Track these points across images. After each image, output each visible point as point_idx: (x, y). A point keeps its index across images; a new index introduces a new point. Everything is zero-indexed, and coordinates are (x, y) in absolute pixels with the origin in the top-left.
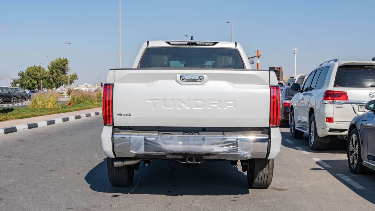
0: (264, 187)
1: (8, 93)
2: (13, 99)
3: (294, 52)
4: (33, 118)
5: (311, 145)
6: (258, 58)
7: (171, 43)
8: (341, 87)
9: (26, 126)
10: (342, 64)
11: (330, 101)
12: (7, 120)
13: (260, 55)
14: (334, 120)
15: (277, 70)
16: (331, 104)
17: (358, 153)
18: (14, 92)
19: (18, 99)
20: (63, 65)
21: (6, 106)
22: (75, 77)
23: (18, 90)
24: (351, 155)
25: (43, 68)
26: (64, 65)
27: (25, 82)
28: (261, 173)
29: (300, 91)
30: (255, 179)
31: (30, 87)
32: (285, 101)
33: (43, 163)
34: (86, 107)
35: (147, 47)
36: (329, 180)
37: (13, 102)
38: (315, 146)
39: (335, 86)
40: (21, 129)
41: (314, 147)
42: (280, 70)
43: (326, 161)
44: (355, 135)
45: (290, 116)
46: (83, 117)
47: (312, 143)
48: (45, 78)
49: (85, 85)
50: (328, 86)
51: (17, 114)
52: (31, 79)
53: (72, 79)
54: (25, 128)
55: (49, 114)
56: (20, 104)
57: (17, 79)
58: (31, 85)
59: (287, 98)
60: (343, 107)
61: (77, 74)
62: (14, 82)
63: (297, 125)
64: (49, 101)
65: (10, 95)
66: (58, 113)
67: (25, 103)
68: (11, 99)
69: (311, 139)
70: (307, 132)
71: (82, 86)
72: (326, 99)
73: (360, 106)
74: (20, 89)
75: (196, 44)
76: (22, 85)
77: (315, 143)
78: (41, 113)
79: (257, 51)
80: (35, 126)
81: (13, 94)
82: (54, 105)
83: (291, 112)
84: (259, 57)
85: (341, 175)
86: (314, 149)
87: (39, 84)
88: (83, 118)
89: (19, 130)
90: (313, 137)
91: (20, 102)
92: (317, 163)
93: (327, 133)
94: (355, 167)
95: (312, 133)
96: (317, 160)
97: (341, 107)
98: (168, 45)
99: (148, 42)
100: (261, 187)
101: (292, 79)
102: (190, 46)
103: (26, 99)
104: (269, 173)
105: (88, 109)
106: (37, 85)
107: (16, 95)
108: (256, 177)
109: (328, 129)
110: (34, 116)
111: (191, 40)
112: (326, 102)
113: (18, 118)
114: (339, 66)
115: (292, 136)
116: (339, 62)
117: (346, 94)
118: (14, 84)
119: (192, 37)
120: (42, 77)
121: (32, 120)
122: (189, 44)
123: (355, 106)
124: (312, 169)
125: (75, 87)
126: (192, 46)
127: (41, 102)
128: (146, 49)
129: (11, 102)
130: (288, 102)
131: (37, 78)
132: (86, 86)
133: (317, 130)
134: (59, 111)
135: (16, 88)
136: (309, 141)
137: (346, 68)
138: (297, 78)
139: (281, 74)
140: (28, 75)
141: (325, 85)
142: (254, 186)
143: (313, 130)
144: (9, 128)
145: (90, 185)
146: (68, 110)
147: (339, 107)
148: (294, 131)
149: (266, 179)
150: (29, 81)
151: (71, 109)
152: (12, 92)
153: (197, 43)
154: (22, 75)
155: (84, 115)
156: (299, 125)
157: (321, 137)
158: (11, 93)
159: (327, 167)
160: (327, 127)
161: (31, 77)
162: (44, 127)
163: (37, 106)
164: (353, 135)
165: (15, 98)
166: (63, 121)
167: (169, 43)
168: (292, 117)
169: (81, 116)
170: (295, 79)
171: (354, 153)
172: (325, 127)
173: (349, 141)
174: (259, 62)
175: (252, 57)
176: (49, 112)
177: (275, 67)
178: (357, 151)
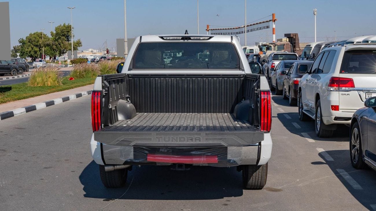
0: (258, 188)
1: (7, 65)
2: (13, 71)
3: (314, 13)
4: (32, 99)
5: (317, 132)
6: (273, 23)
7: (165, 38)
8: (347, 73)
9: (24, 110)
10: (349, 49)
11: (336, 88)
12: (4, 103)
13: (275, 19)
14: (340, 108)
15: (293, 37)
16: (336, 91)
17: (359, 148)
18: (14, 64)
19: (18, 71)
20: (67, 32)
21: (6, 78)
22: (78, 44)
23: (18, 60)
24: (353, 149)
25: (45, 34)
26: (69, 32)
27: (27, 50)
28: (254, 174)
29: (308, 73)
30: (249, 181)
31: (31, 54)
32: (295, 79)
33: (38, 158)
34: (88, 83)
35: (140, 42)
36: (327, 177)
37: (12, 74)
38: (321, 133)
39: (341, 72)
40: (18, 114)
41: (320, 135)
42: (296, 37)
43: (329, 153)
44: (357, 129)
45: (299, 97)
46: (84, 94)
47: (319, 130)
48: (48, 45)
49: (90, 50)
50: (334, 72)
51: (15, 95)
52: (32, 47)
53: (76, 46)
54: (22, 112)
55: (49, 93)
56: (20, 76)
57: (18, 46)
58: (32, 53)
59: (297, 75)
60: (349, 95)
61: (81, 41)
62: (15, 49)
63: (305, 108)
64: (49, 77)
65: (9, 67)
66: (58, 91)
67: (26, 75)
68: (11, 71)
69: (318, 125)
70: (313, 117)
71: (87, 51)
72: (331, 86)
73: (367, 93)
74: (20, 60)
75: (190, 39)
76: (22, 55)
77: (321, 131)
78: (40, 93)
79: (273, 14)
80: (33, 108)
81: (13, 66)
82: (54, 81)
83: (299, 93)
84: (274, 21)
85: (341, 170)
86: (319, 136)
87: (41, 51)
88: (84, 96)
89: (16, 114)
90: (319, 123)
91: (21, 73)
92: (320, 155)
93: (332, 120)
94: (356, 162)
95: (318, 119)
96: (321, 150)
97: (347, 95)
98: (161, 40)
99: (141, 37)
100: (255, 188)
101: (309, 47)
102: (184, 40)
103: (27, 70)
104: (263, 175)
105: (91, 84)
106: (39, 52)
107: (16, 67)
108: (250, 179)
109: (333, 117)
110: (32, 96)
111: (186, 34)
112: (332, 89)
113: (15, 100)
114: (346, 50)
115: (300, 119)
116: (346, 46)
117: (353, 80)
118: (14, 52)
119: (186, 31)
120: (44, 44)
121: (29, 102)
122: (183, 38)
123: (361, 93)
124: (313, 163)
125: (80, 53)
126: (186, 41)
127: (40, 78)
128: (139, 45)
129: (10, 74)
130: (299, 79)
131: (39, 45)
132: (92, 51)
133: (323, 117)
134: (59, 88)
135: (16, 59)
136: (316, 128)
137: (353, 53)
138: (313, 46)
139: (297, 41)
140: (29, 42)
141: (331, 70)
142: (248, 187)
143: (319, 116)
144: (6, 113)
145: (83, 186)
146: (69, 87)
147: (345, 94)
148: (302, 113)
149: (259, 181)
150: (30, 49)
151: (72, 86)
152: (12, 64)
153: (192, 38)
154: (22, 42)
155: (86, 93)
156: (306, 108)
157: (327, 125)
158: (10, 65)
159: (328, 160)
160: (332, 115)
161: (33, 44)
162: (43, 109)
163: (36, 83)
164: (355, 128)
165: (15, 70)
166: (63, 101)
167: (162, 38)
168: (300, 98)
169: (82, 94)
170: (312, 47)
171: (356, 148)
172: (331, 115)
173: (351, 134)
174: (274, 26)
175: (267, 22)
176: (49, 91)
177: (290, 34)
178: (358, 146)
